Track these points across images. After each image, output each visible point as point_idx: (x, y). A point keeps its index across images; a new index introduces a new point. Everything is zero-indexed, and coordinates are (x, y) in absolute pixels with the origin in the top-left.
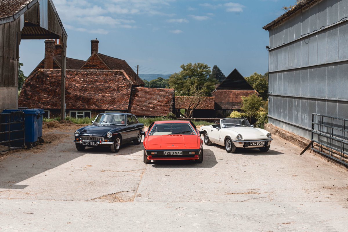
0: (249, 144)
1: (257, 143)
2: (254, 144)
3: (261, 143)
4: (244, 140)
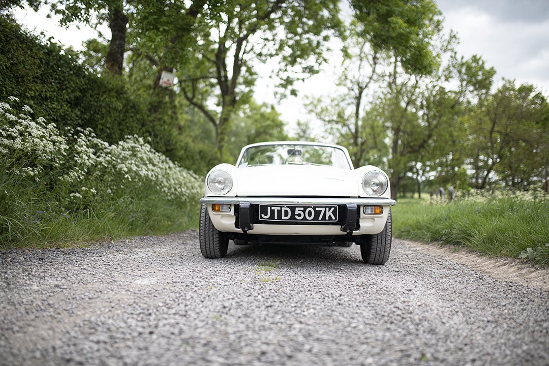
1: (293, 208)
2: (280, 217)
3: (318, 213)
4: (237, 196)
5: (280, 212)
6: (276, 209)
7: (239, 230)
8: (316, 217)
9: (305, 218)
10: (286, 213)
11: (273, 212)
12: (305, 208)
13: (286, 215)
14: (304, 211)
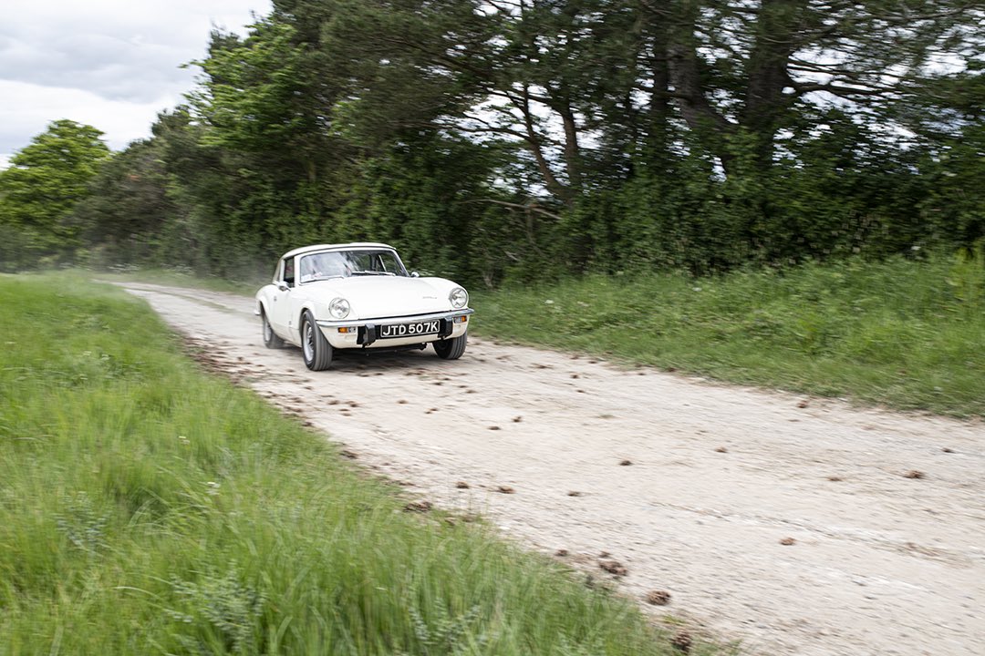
0: (378, 332)
1: (407, 326)
2: (397, 333)
3: (425, 327)
4: (360, 320)
5: (397, 329)
6: (395, 327)
7: (361, 346)
8: (424, 331)
9: (416, 332)
10: (402, 329)
11: (392, 329)
12: (416, 324)
13: (402, 331)
14: (415, 327)
